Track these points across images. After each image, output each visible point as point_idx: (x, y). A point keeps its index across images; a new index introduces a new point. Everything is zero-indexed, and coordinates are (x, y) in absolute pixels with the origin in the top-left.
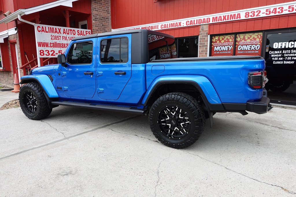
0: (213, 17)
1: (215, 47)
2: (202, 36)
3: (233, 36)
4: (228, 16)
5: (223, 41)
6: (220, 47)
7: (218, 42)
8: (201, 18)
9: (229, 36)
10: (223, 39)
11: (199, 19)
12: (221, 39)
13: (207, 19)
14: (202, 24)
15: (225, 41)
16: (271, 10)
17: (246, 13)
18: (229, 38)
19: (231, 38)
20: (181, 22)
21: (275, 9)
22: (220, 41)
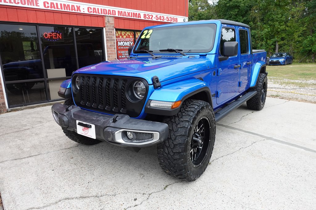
0: (119, 10)
1: (119, 42)
2: (109, 29)
3: (132, 33)
4: (131, 13)
5: (125, 37)
6: (123, 42)
7: (121, 37)
8: (106, 9)
9: (130, 32)
10: (125, 35)
11: (104, 8)
12: (123, 35)
13: (113, 11)
14: (107, 15)
15: (127, 37)
16: (159, 17)
17: (144, 15)
18: (129, 34)
19: (131, 35)
20: (79, 6)
21: (160, 17)
22: (122, 37)
